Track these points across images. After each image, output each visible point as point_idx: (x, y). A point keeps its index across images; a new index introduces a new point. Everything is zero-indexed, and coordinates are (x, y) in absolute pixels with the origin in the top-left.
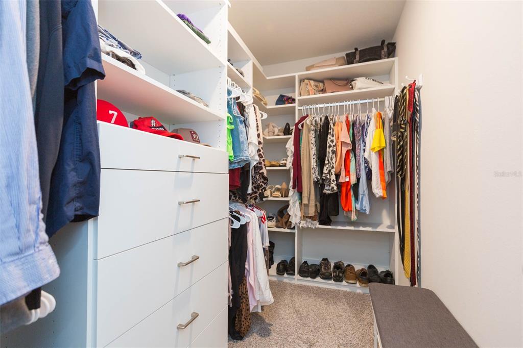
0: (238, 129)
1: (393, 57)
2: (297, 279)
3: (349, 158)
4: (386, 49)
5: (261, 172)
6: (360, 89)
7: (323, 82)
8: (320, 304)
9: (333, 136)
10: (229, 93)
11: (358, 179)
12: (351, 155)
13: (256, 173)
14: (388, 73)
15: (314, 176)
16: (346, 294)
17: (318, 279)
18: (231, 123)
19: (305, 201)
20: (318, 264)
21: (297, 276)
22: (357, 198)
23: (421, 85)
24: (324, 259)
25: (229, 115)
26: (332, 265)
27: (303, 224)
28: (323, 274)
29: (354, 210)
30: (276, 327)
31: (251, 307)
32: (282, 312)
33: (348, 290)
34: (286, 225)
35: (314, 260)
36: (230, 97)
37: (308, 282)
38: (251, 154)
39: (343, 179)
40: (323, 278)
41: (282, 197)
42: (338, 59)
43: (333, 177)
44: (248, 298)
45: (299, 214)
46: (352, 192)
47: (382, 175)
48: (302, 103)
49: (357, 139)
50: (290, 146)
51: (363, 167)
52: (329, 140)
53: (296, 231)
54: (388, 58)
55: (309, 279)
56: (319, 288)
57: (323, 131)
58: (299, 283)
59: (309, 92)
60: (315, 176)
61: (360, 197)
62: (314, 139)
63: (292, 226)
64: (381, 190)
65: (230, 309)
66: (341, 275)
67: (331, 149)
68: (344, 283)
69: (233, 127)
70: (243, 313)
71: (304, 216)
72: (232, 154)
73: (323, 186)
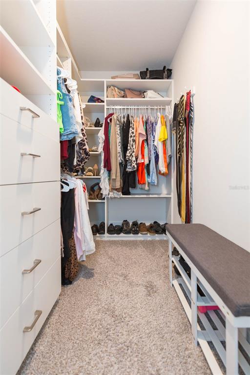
0: (67, 106)
2: (107, 237)
3: (144, 146)
4: (166, 73)
5: (84, 148)
6: (150, 98)
7: (125, 91)
8: (126, 251)
9: (133, 129)
10: (58, 73)
11: (150, 161)
12: (145, 144)
13: (80, 149)
14: (166, 91)
15: (119, 159)
16: (142, 242)
17: (122, 234)
18: (60, 100)
19: (113, 177)
20: (121, 225)
21: (106, 234)
22: (149, 174)
23: (194, 93)
24: (124, 221)
25: (59, 91)
26: (131, 224)
27: (111, 195)
28: (126, 230)
29: (147, 183)
30: (97, 270)
31: (78, 257)
32: (99, 260)
33: (142, 239)
34: (97, 197)
35: (119, 223)
36: (60, 76)
37: (115, 237)
39: (140, 161)
40: (126, 233)
41: (94, 175)
42: (134, 75)
43: (134, 159)
44: (75, 250)
45: (108, 188)
46: (145, 171)
47: (165, 158)
48: (109, 103)
49: (149, 133)
50: (101, 135)
51: (153, 152)
52: (130, 132)
53: (105, 201)
54: (168, 79)
55: (115, 235)
56: (123, 240)
57: (126, 128)
58: (108, 239)
59: (114, 96)
60: (120, 159)
61: (151, 173)
62: (119, 131)
63: (103, 197)
64: (164, 168)
65: (62, 259)
66: (138, 229)
67: (132, 138)
68: (140, 235)
69: (62, 103)
70: (73, 262)
71: (112, 189)
72: (62, 127)
73: (126, 166)
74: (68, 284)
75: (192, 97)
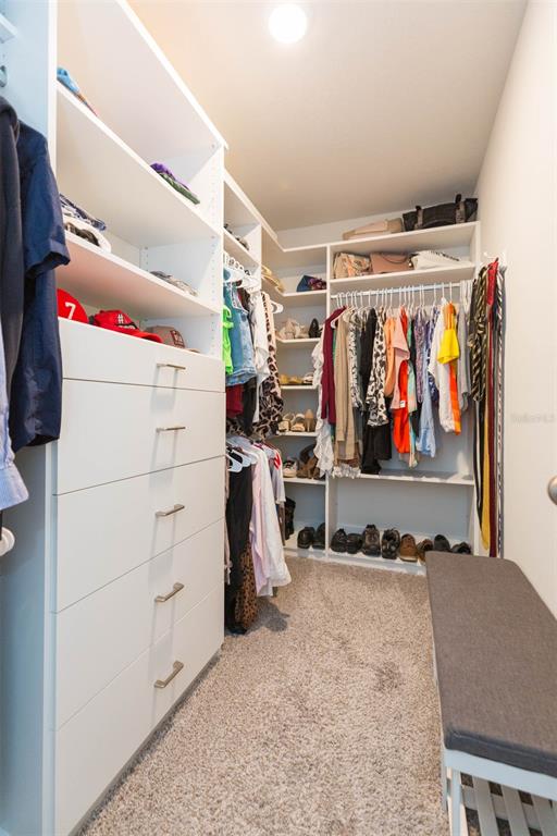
0: (239, 328)
1: (475, 220)
2: (328, 555)
3: (405, 372)
4: (462, 208)
5: (272, 391)
6: (423, 268)
7: (368, 258)
8: (362, 591)
9: (381, 340)
10: (226, 275)
11: (419, 405)
12: (410, 368)
13: (266, 393)
14: (467, 244)
15: (353, 399)
16: (400, 577)
17: (360, 555)
18: (228, 319)
19: (340, 437)
20: (361, 533)
21: (328, 550)
22: (417, 434)
23: (505, 265)
24: (368, 527)
25: (226, 308)
26: (382, 534)
27: (337, 471)
28: (368, 547)
29: (413, 451)
30: (295, 618)
31: (258, 588)
32: (304, 599)
33: (404, 571)
34: (312, 473)
35: (355, 527)
36: (228, 281)
37: (345, 559)
38: (258, 363)
39: (396, 404)
40: (366, 553)
41: (306, 430)
42: (390, 223)
43: (382, 401)
44: (253, 574)
45: (331, 457)
46: (410, 425)
47: (454, 398)
48: (337, 288)
49: (418, 344)
50: (318, 354)
51: (426, 386)
52: (376, 346)
53: (327, 483)
54: (466, 221)
55: (346, 554)
56: (361, 568)
57: (368, 332)
58: (331, 560)
59: (346, 271)
60: (355, 400)
61: (422, 431)
62: (353, 345)
63: (321, 475)
64: (453, 422)
65: (227, 587)
66: (393, 548)
67: (379, 359)
68: (398, 561)
69: (231, 325)
70: (247, 594)
71: (338, 460)
72: (230, 364)
73: (367, 415)
74: (239, 633)
75: (503, 273)
